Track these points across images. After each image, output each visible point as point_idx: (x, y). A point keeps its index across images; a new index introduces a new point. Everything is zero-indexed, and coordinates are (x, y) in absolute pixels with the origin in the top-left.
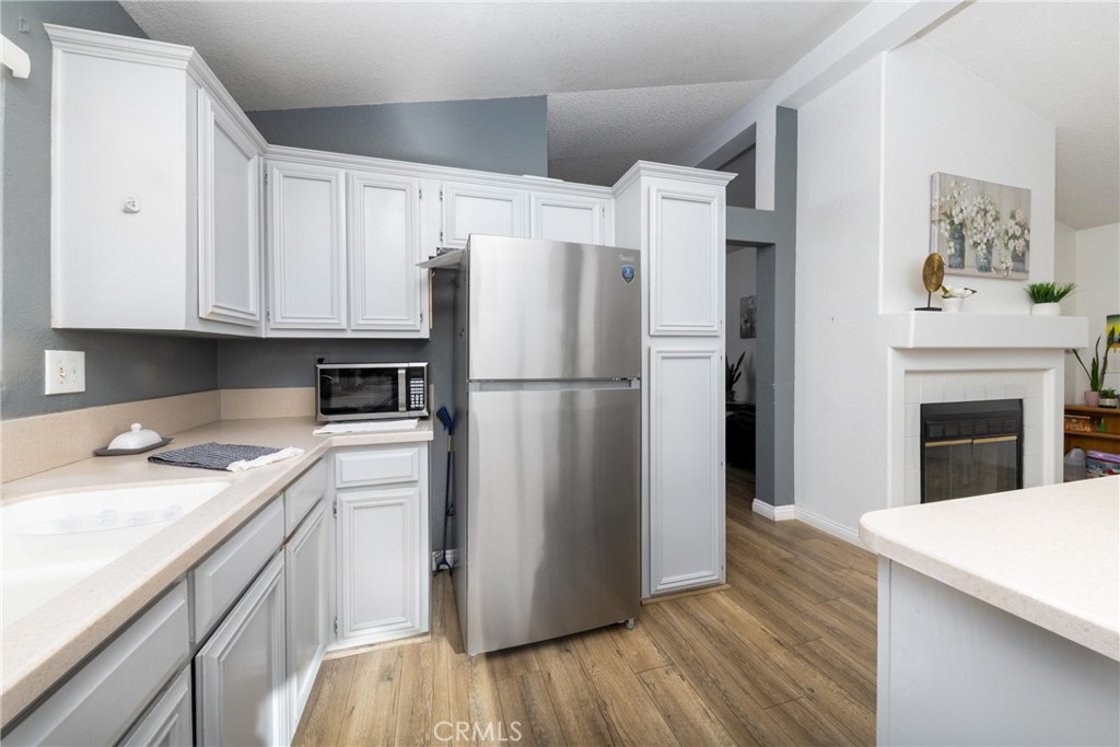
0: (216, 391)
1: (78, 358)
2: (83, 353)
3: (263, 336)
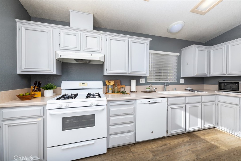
0: (203, 85)
1: (183, 79)
2: (184, 79)
3: (209, 76)
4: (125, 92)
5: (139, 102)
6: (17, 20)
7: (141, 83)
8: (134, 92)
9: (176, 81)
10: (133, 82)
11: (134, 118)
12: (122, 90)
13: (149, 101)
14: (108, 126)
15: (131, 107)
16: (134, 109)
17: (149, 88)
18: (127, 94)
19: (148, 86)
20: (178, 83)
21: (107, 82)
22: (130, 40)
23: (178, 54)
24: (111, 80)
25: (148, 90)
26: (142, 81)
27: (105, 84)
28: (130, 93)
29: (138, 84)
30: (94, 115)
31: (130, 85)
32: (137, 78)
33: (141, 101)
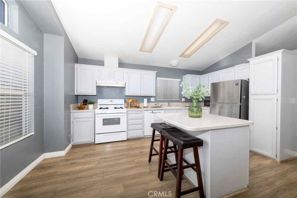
1: (184, 99)
4: (139, 107)
5: (146, 112)
6: (75, 64)
7: (151, 101)
8: (146, 107)
9: (179, 100)
10: (145, 100)
11: (143, 121)
12: (137, 105)
13: (152, 112)
14: (128, 125)
15: (141, 115)
16: (143, 116)
17: (156, 105)
18: (140, 108)
19: (156, 103)
20: (180, 101)
21: (127, 100)
22: (142, 73)
23: (180, 80)
24: (130, 99)
25: (156, 106)
26: (153, 99)
27: (125, 102)
28: (143, 108)
29: (149, 101)
30: (120, 118)
31: (143, 102)
32: (149, 98)
33: (148, 112)
